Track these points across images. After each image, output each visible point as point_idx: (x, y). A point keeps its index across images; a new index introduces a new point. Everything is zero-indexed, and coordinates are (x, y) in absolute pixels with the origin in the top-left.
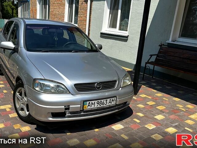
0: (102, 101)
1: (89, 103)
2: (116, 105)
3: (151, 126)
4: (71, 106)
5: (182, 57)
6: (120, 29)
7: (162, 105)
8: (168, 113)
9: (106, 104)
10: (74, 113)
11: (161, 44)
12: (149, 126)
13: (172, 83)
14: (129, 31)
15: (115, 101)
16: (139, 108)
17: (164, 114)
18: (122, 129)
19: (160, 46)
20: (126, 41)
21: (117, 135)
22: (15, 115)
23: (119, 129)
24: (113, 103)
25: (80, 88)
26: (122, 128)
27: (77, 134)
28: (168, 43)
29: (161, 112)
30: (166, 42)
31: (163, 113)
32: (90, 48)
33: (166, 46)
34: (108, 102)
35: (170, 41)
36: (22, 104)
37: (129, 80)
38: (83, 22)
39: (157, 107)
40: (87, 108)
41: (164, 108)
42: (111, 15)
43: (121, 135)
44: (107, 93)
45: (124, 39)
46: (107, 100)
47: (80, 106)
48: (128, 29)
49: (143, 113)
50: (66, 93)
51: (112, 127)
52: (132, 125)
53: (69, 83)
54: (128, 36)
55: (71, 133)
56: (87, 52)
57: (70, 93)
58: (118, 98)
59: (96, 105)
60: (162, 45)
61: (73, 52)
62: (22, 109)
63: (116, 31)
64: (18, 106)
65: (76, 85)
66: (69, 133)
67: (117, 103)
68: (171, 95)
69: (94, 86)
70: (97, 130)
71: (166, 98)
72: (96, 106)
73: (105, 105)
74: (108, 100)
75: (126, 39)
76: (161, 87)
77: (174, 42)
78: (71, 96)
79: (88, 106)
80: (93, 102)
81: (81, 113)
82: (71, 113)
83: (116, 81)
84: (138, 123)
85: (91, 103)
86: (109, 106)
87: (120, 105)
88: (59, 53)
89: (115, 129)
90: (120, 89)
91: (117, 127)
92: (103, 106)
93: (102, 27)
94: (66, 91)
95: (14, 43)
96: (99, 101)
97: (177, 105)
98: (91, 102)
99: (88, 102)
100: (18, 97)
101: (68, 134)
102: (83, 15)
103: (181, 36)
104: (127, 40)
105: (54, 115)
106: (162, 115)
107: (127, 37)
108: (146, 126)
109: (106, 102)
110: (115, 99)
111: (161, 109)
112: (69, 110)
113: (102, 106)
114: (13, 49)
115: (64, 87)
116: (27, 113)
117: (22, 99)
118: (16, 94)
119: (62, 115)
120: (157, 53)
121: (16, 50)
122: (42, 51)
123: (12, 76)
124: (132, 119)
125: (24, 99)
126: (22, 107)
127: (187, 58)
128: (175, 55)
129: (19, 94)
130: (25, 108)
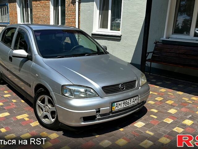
0: (127, 101)
1: (117, 104)
2: (138, 104)
3: (169, 120)
4: (101, 109)
5: (178, 52)
6: (111, 29)
7: (170, 100)
8: (178, 107)
9: (130, 104)
10: (104, 115)
11: (156, 41)
12: (167, 120)
13: (169, 78)
14: (121, 31)
15: (137, 100)
16: (151, 105)
17: (175, 107)
18: (144, 126)
19: (155, 43)
20: (119, 40)
21: (142, 133)
22: (37, 123)
23: (141, 126)
24: (136, 102)
25: (108, 90)
26: (144, 125)
27: (105, 135)
28: (162, 40)
29: (172, 106)
30: (161, 39)
31: (174, 107)
32: (96, 50)
33: (161, 43)
34: (132, 101)
35: (164, 38)
36: (45, 111)
37: (144, 78)
39: (166, 102)
40: (115, 109)
41: (173, 102)
42: (100, 16)
43: (146, 132)
44: (131, 93)
45: (117, 38)
46: (131, 100)
47: (109, 108)
48: (121, 29)
49: (157, 109)
50: (95, 96)
51: (134, 125)
52: (151, 122)
53: (97, 86)
54: (121, 35)
55: (99, 135)
56: (98, 55)
57: (99, 96)
58: (139, 96)
59: (122, 105)
60: (157, 42)
61: (86, 56)
62: (46, 117)
63: (108, 31)
64: (40, 115)
65: (103, 88)
66: (98, 136)
67: (139, 102)
68: (174, 90)
69: (119, 87)
70: (121, 129)
71: (170, 92)
72: (122, 107)
73: (129, 105)
74: (132, 99)
75: (120, 38)
76: (161, 83)
77: (168, 38)
78: (100, 99)
79: (116, 107)
80: (120, 103)
81: (109, 115)
82: (101, 115)
83: (136, 81)
84: (156, 119)
85: (118, 104)
86: (132, 105)
87: (140, 103)
88: (74, 57)
89: (138, 127)
90: (140, 87)
91: (139, 124)
93: (93, 28)
94: (96, 94)
95: (27, 51)
96: (125, 101)
97: (183, 98)
98: (118, 103)
99: (116, 103)
100: (39, 105)
101: (96, 136)
102: (71, 17)
103: (174, 33)
104: (121, 39)
105: (86, 119)
106: (174, 109)
107: (120, 37)
108: (164, 121)
109: (131, 102)
110: (137, 98)
111: (170, 103)
112: (100, 112)
113: (127, 106)
114: (26, 57)
115: (92, 91)
116: (53, 120)
117: (44, 107)
118: (37, 102)
119: (93, 118)
120: (153, 51)
121: (29, 58)
122: (58, 57)
123: (27, 84)
124: (149, 115)
125: (47, 107)
126: (45, 114)
127: (183, 53)
128: (171, 51)
129: (41, 102)
130: (49, 115)
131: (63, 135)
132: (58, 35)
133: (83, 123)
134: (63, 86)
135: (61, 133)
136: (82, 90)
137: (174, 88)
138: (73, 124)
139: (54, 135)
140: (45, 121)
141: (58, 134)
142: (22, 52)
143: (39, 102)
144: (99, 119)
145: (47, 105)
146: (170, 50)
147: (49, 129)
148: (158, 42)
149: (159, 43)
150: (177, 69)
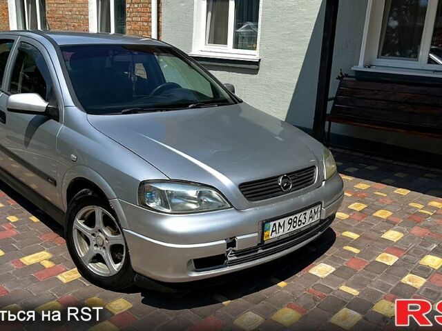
0: (298, 215)
1: (275, 224)
2: (321, 221)
3: (388, 257)
4: (238, 238)
5: (392, 98)
6: (236, 46)
7: (382, 208)
8: (404, 224)
9: (304, 223)
10: (245, 254)
11: (341, 74)
12: (382, 257)
13: (373, 158)
14: (260, 50)
15: (319, 213)
16: (342, 221)
17: (397, 227)
18: (333, 273)
19: (339, 78)
20: (255, 71)
21: (332, 290)
22: (73, 274)
23: (326, 275)
24: (316, 218)
25: (254, 191)
26: (333, 271)
27: (245, 299)
28: (356, 71)
29: (390, 224)
30: (352, 68)
31: (395, 224)
32: (209, 94)
33: (353, 77)
34: (308, 217)
35: (360, 66)
36: (96, 245)
38: (140, 33)
39: (374, 215)
40: (271, 237)
41: (390, 213)
42: (209, 14)
43: (341, 288)
44: (305, 197)
45: (251, 67)
46: (305, 214)
47: (256, 234)
48: (258, 45)
49: (355, 231)
50: (220, 208)
51: (310, 272)
52: (349, 262)
53: (226, 182)
54: (260, 60)
55: (231, 300)
56: (219, 105)
57: (232, 206)
58: (323, 206)
59: (287, 226)
60: (343, 77)
61: (192, 108)
62: (98, 258)
63: (227, 51)
64: (81, 254)
65: (242, 187)
66: (229, 301)
67: (323, 218)
68: (388, 185)
69: (277, 184)
70: (282, 284)
71: (381, 190)
72: (286, 231)
73: (302, 226)
74: (308, 212)
75: (256, 67)
76: (356, 169)
77: (369, 67)
78: (236, 214)
79: (273, 231)
80: (281, 221)
81: (257, 251)
82: (237, 253)
83: (314, 167)
84: (359, 255)
85: (277, 225)
86: (308, 227)
87: (325, 220)
89: (320, 276)
90: (324, 183)
91: (321, 269)
92: (300, 227)
93: (191, 43)
94: (226, 203)
96: (292, 217)
97: (412, 204)
98: (277, 222)
99: (272, 223)
100: (81, 229)
101: (224, 303)
102: (140, 17)
103: (382, 55)
104: (258, 69)
106: (395, 230)
107: (257, 63)
108: (378, 259)
109: (305, 218)
110: (319, 209)
111: (384, 217)
112: (235, 246)
113: (297, 227)
114: (44, 111)
115: (214, 194)
116: (117, 267)
117: (93, 235)
118: (75, 224)
119: (218, 260)
120: (334, 96)
121: (52, 114)
122: (123, 111)
123: (47, 178)
124: (341, 247)
125: (100, 234)
126: (96, 253)
127: (403, 101)
128: (376, 97)
129: (84, 223)
130: (106, 254)
131: (143, 301)
132: (118, 58)
133: (195, 275)
134: (143, 183)
135: (138, 296)
136: (192, 193)
137: (386, 181)
138: (170, 276)
139: (121, 303)
140: (97, 269)
141: (129, 300)
142: (33, 100)
143: (81, 223)
144: (232, 263)
145: (100, 231)
146: (376, 94)
147: (107, 289)
148: (347, 76)
149: (349, 77)
150: (391, 138)
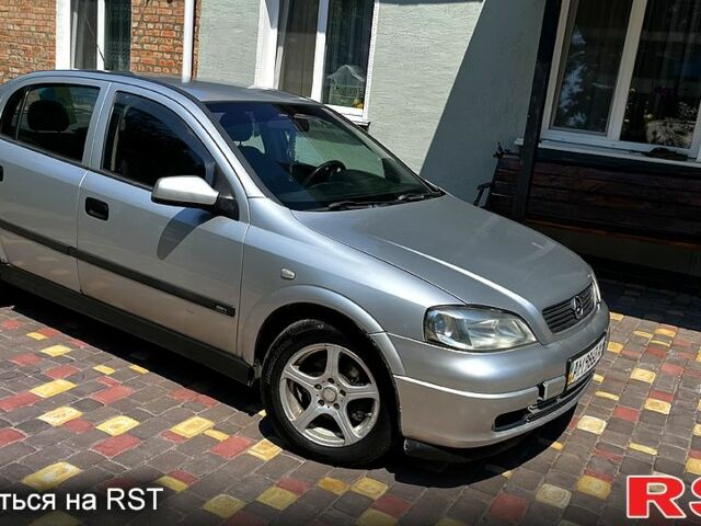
1: (577, 363)
3: (656, 403)
4: (547, 383)
5: (577, 187)
6: (325, 100)
11: (500, 148)
12: (652, 405)
14: (370, 108)
17: (640, 363)
18: (607, 428)
19: (497, 155)
21: (622, 450)
22: (270, 448)
23: (601, 431)
25: (553, 319)
26: (605, 425)
31: (636, 361)
36: (321, 402)
40: (572, 381)
42: (281, 49)
43: (631, 447)
47: (562, 378)
48: (367, 101)
51: (579, 427)
52: (615, 412)
54: (369, 123)
57: (537, 339)
59: (585, 366)
60: (502, 153)
61: (404, 201)
64: (292, 416)
69: (572, 309)
70: (554, 445)
72: (584, 372)
73: (593, 364)
79: (575, 373)
80: (582, 359)
82: (541, 404)
83: (591, 285)
84: (620, 402)
85: (579, 364)
89: (594, 432)
90: (599, 307)
91: (590, 424)
96: (591, 352)
97: (636, 333)
98: (579, 360)
100: (295, 378)
102: (158, 44)
103: (555, 125)
106: (641, 368)
107: (365, 128)
108: (648, 407)
111: (616, 350)
112: (543, 395)
113: (590, 367)
116: (358, 431)
117: (318, 386)
118: (285, 371)
120: (491, 181)
125: (331, 385)
126: (321, 413)
127: (593, 190)
128: (554, 184)
130: (341, 416)
134: (432, 309)
139: (370, 484)
143: (296, 370)
145: (331, 380)
146: (553, 180)
148: (508, 152)
149: (512, 154)
